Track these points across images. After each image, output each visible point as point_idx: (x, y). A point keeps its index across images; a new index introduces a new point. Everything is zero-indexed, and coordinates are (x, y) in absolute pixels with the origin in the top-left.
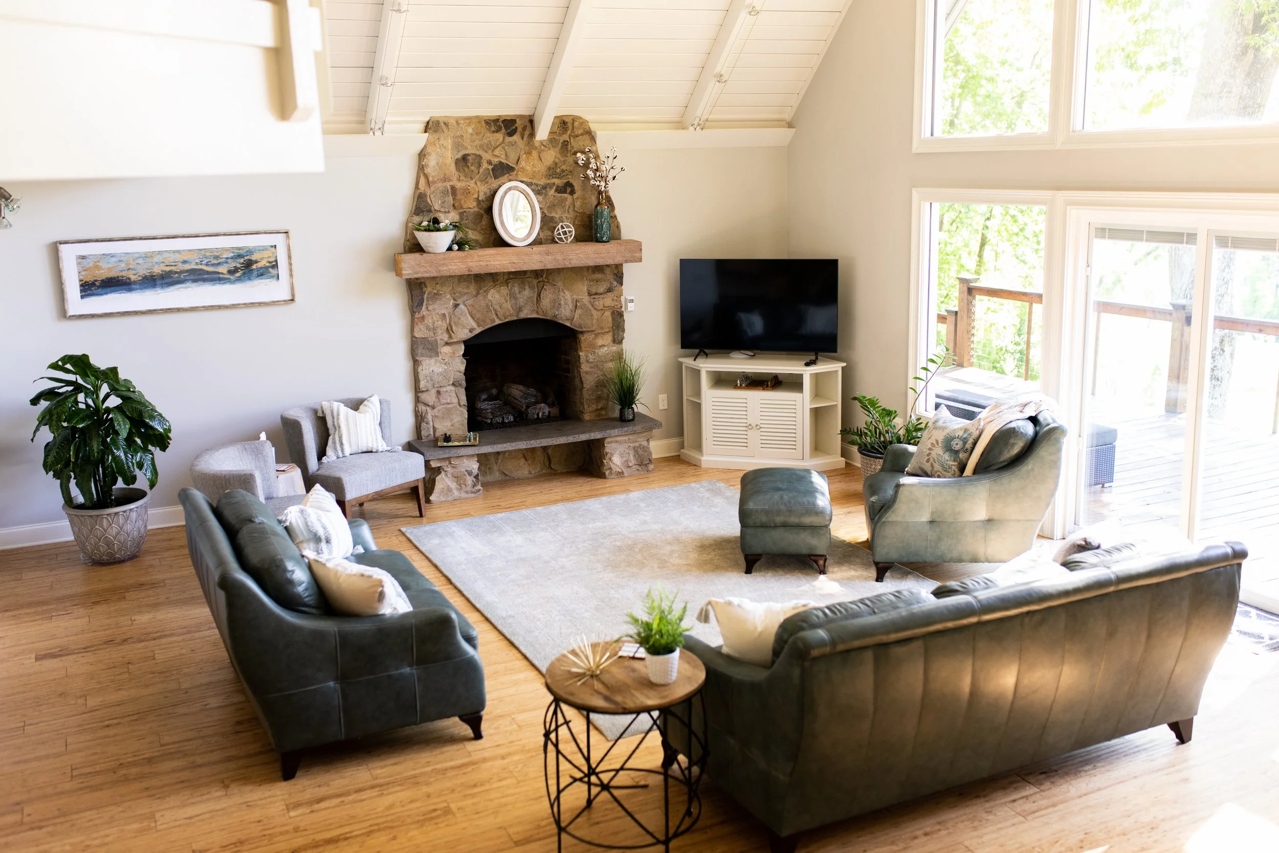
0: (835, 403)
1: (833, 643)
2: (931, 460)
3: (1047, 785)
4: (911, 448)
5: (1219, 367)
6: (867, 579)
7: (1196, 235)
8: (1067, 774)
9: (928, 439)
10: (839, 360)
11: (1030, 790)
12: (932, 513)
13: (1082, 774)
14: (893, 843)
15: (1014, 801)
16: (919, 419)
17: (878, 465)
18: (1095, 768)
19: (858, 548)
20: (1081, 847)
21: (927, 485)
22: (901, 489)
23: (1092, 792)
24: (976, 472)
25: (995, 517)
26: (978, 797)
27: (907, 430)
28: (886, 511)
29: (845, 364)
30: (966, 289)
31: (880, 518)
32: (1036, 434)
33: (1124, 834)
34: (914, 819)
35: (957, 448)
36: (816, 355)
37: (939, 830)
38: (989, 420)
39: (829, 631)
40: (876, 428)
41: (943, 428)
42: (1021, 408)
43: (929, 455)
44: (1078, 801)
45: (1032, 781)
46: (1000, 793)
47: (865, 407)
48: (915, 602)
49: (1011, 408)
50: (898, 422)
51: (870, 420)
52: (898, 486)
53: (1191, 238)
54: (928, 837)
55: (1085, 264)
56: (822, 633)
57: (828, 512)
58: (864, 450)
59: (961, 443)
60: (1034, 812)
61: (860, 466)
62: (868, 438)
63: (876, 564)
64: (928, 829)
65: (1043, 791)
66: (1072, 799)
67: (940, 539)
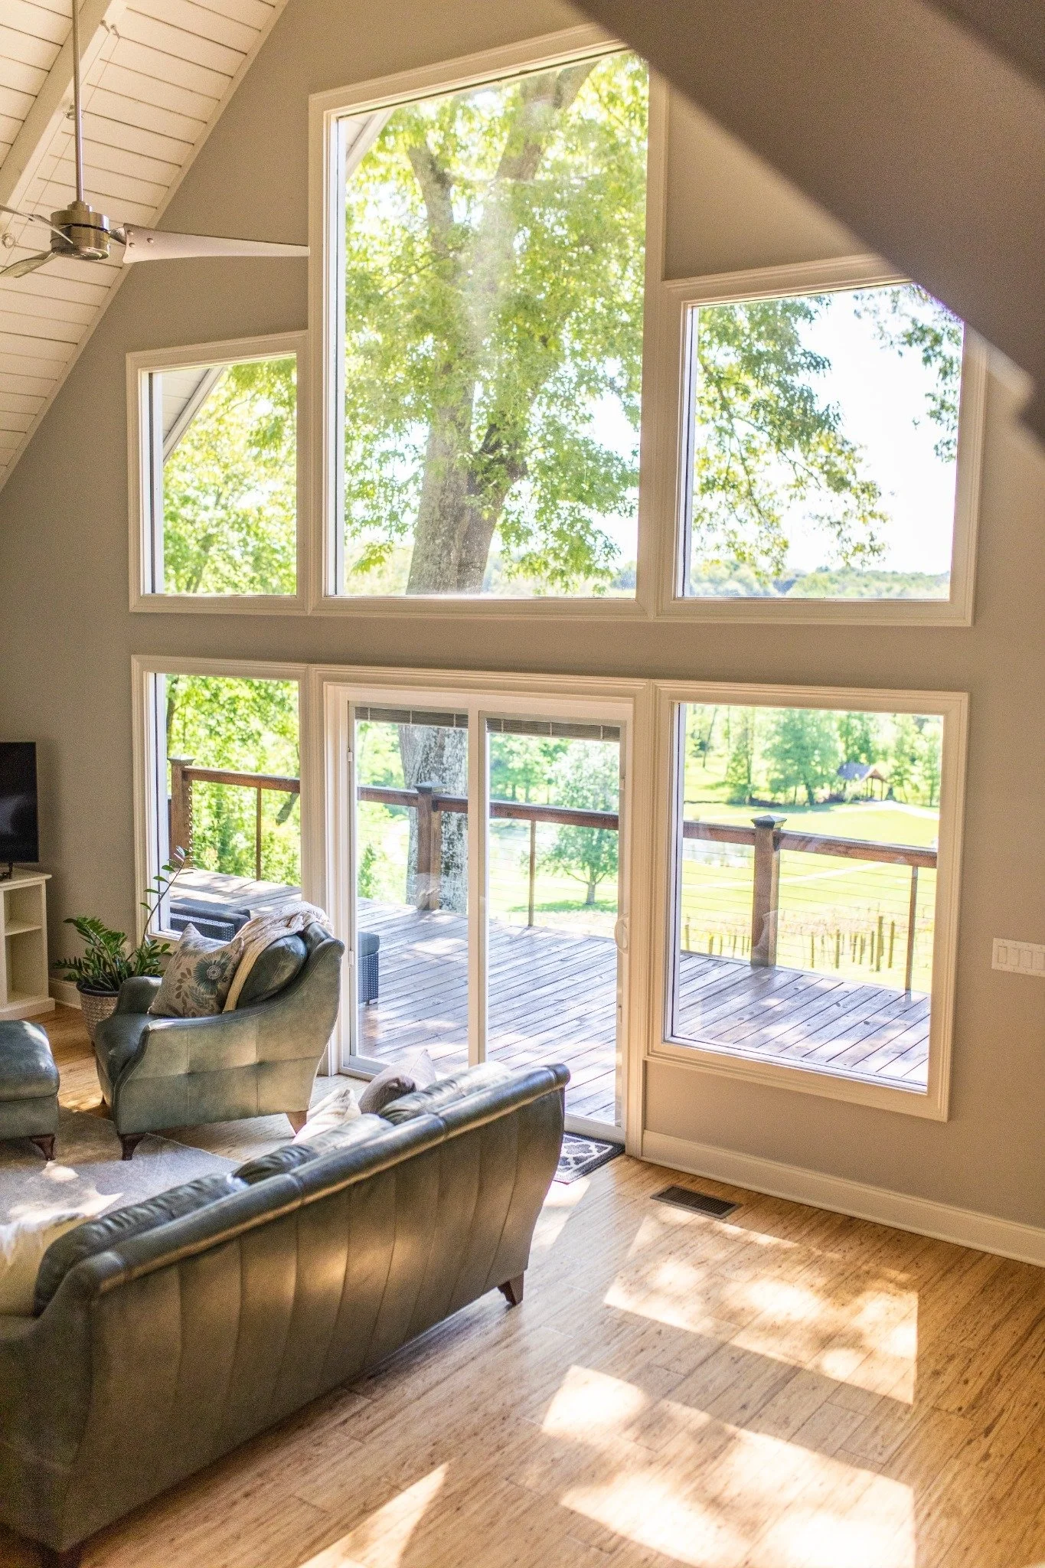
0: (38, 927)
1: (128, 1267)
2: (183, 994)
3: (379, 1390)
4: (155, 981)
5: (458, 853)
6: (110, 1158)
7: (467, 716)
8: (398, 1372)
9: (176, 969)
10: (41, 871)
11: (361, 1403)
12: (191, 1062)
13: (416, 1368)
14: (206, 1519)
15: (345, 1421)
16: (155, 942)
17: (110, 1006)
18: (428, 1356)
19: (91, 1117)
20: (432, 1464)
21: (184, 1028)
22: (151, 1036)
23: (431, 1389)
24: (239, 1005)
25: (268, 1059)
26: (301, 1427)
27: (140, 957)
28: (132, 1067)
29: (50, 876)
30: (180, 773)
31: (124, 1077)
32: (309, 952)
33: (476, 1434)
34: (228, 1478)
35: (215, 976)
36: (10, 865)
37: (263, 1484)
38: (250, 939)
39: (120, 1252)
40: (99, 957)
41: (196, 954)
42: (286, 922)
43: (180, 987)
44: (417, 1403)
45: (361, 1390)
46: (326, 1417)
47: (82, 930)
48: (221, 1193)
49: (275, 922)
50: (126, 947)
51: (91, 947)
52: (146, 1033)
53: (461, 720)
54: (250, 1498)
55: (345, 749)
56: (110, 1257)
57: (54, 1077)
58: (84, 986)
59: (218, 971)
60: (371, 1431)
61: (79, 1007)
62: (90, 971)
63: (122, 1137)
64: (248, 1488)
65: (375, 1401)
66: (411, 1402)
67: (202, 1095)
